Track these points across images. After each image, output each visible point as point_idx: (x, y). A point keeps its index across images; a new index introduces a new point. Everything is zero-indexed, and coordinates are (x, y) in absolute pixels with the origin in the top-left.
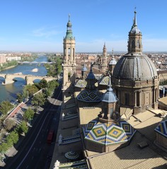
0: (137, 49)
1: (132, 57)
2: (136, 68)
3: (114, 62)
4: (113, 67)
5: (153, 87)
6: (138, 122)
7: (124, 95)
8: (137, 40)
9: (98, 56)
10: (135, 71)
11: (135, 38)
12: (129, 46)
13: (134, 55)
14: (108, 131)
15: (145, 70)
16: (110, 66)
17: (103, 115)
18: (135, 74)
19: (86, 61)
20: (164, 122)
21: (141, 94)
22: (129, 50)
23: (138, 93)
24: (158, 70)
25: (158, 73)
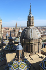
0: (31, 24)
1: (29, 28)
2: (31, 34)
3: (21, 31)
4: (21, 33)
5: (39, 43)
6: (32, 60)
7: (25, 46)
8: (31, 20)
9: (13, 28)
10: (31, 35)
11: (30, 19)
12: (28, 23)
13: (30, 27)
15: (35, 34)
16: (19, 33)
17: (17, 56)
18: (31, 36)
19: (8, 31)
21: (33, 46)
22: (28, 25)
23: (32, 45)
24: (41, 35)
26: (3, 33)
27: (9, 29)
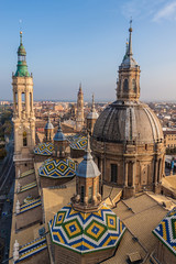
0: (131, 93)
1: (124, 107)
2: (128, 124)
3: (95, 115)
4: (94, 122)
5: (156, 155)
7: (109, 167)
8: (131, 79)
9: (70, 105)
10: (127, 128)
11: (128, 76)
12: (118, 90)
13: (127, 103)
14: (84, 226)
16: (89, 121)
18: (127, 134)
19: (51, 113)
20: (169, 219)
21: (135, 166)
22: (118, 96)
24: (164, 129)
25: (165, 133)
26: (34, 118)
27: (57, 108)
